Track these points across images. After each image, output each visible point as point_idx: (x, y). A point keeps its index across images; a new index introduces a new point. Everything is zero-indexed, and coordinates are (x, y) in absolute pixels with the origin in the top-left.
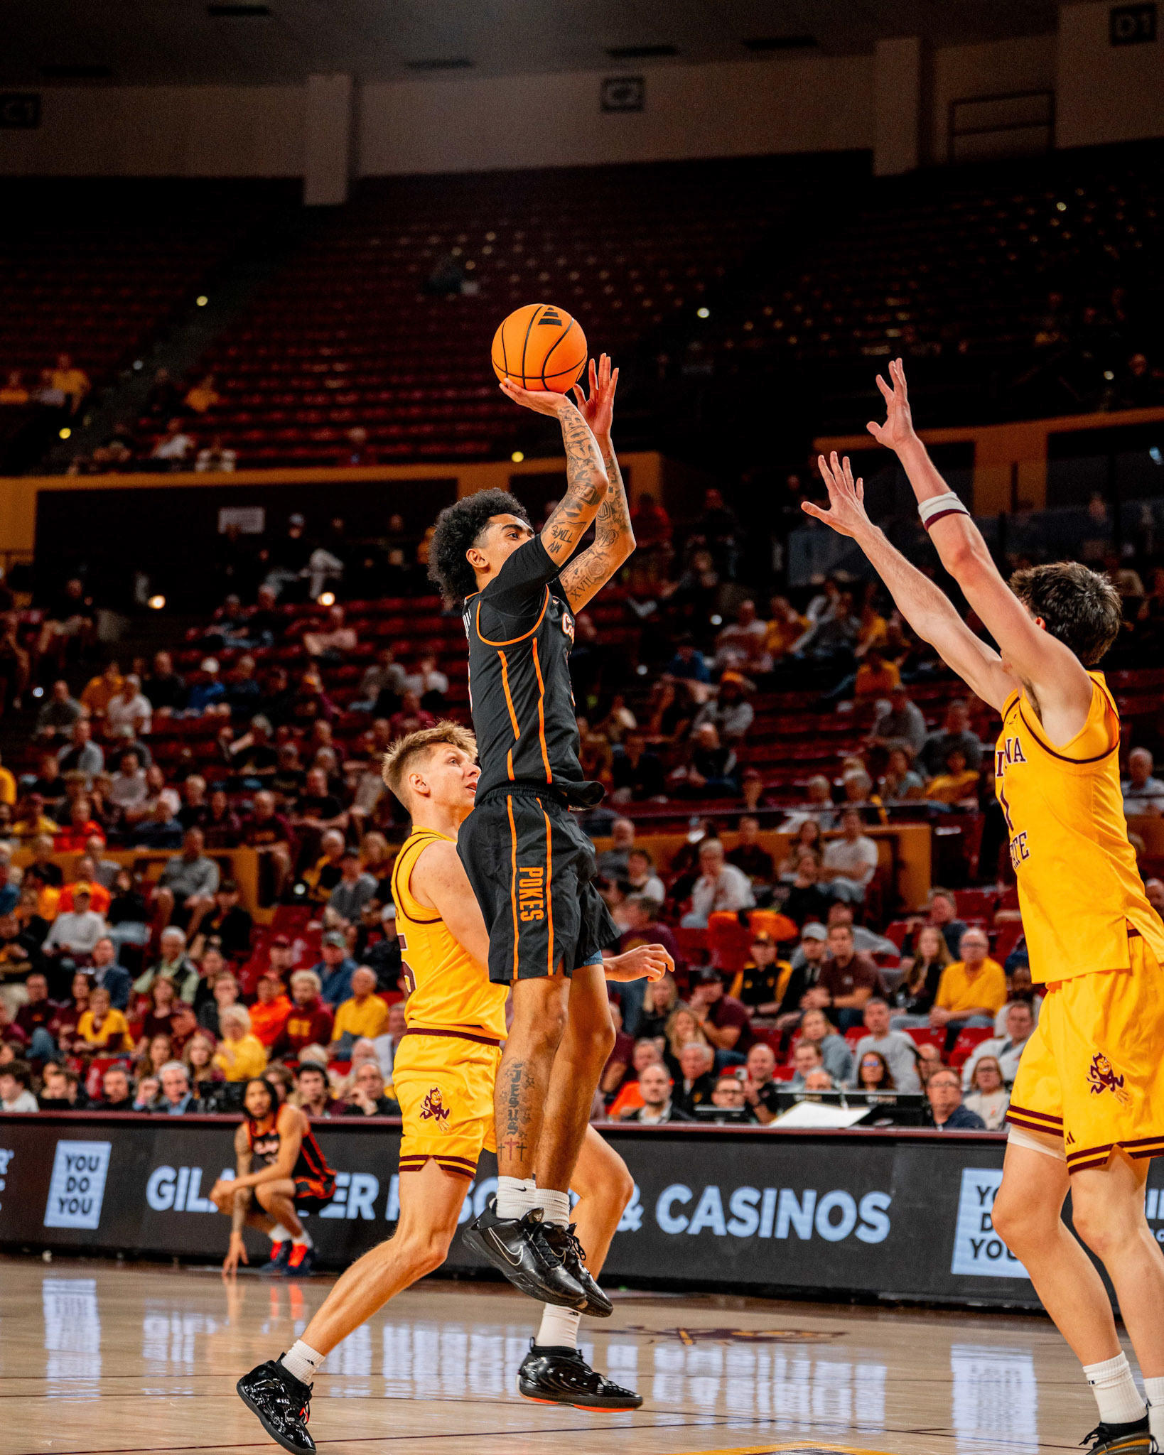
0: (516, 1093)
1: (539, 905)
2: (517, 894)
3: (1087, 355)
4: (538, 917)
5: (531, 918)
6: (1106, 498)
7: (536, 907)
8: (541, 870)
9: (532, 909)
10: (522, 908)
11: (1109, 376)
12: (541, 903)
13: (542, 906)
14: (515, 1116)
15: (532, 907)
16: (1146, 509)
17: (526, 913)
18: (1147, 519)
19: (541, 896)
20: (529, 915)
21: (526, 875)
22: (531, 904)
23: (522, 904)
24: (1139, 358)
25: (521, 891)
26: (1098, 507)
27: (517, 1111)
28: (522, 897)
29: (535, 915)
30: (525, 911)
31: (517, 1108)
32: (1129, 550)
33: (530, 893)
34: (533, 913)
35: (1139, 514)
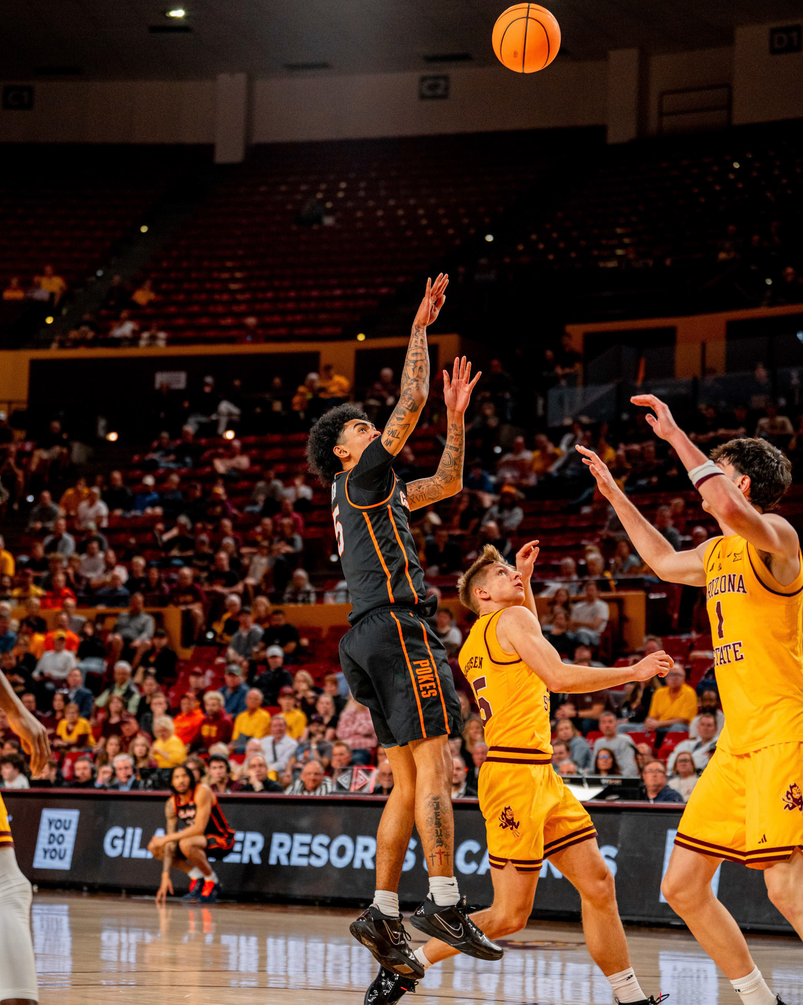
0: (438, 817)
1: (432, 686)
2: (417, 680)
3: (753, 268)
4: (434, 695)
5: (429, 695)
6: (766, 367)
7: (431, 688)
8: (427, 661)
9: (429, 689)
10: (421, 689)
11: (769, 282)
12: (433, 684)
13: (435, 687)
14: (441, 834)
15: (428, 688)
16: (794, 374)
17: (425, 692)
18: (795, 381)
19: (433, 679)
20: (427, 693)
21: (419, 666)
22: (428, 686)
23: (421, 686)
24: (790, 270)
25: (419, 678)
26: (761, 373)
27: (441, 830)
28: (420, 682)
29: (431, 694)
30: (424, 691)
31: (441, 828)
32: (782, 402)
33: (425, 678)
34: (430, 692)
35: (790, 377)
